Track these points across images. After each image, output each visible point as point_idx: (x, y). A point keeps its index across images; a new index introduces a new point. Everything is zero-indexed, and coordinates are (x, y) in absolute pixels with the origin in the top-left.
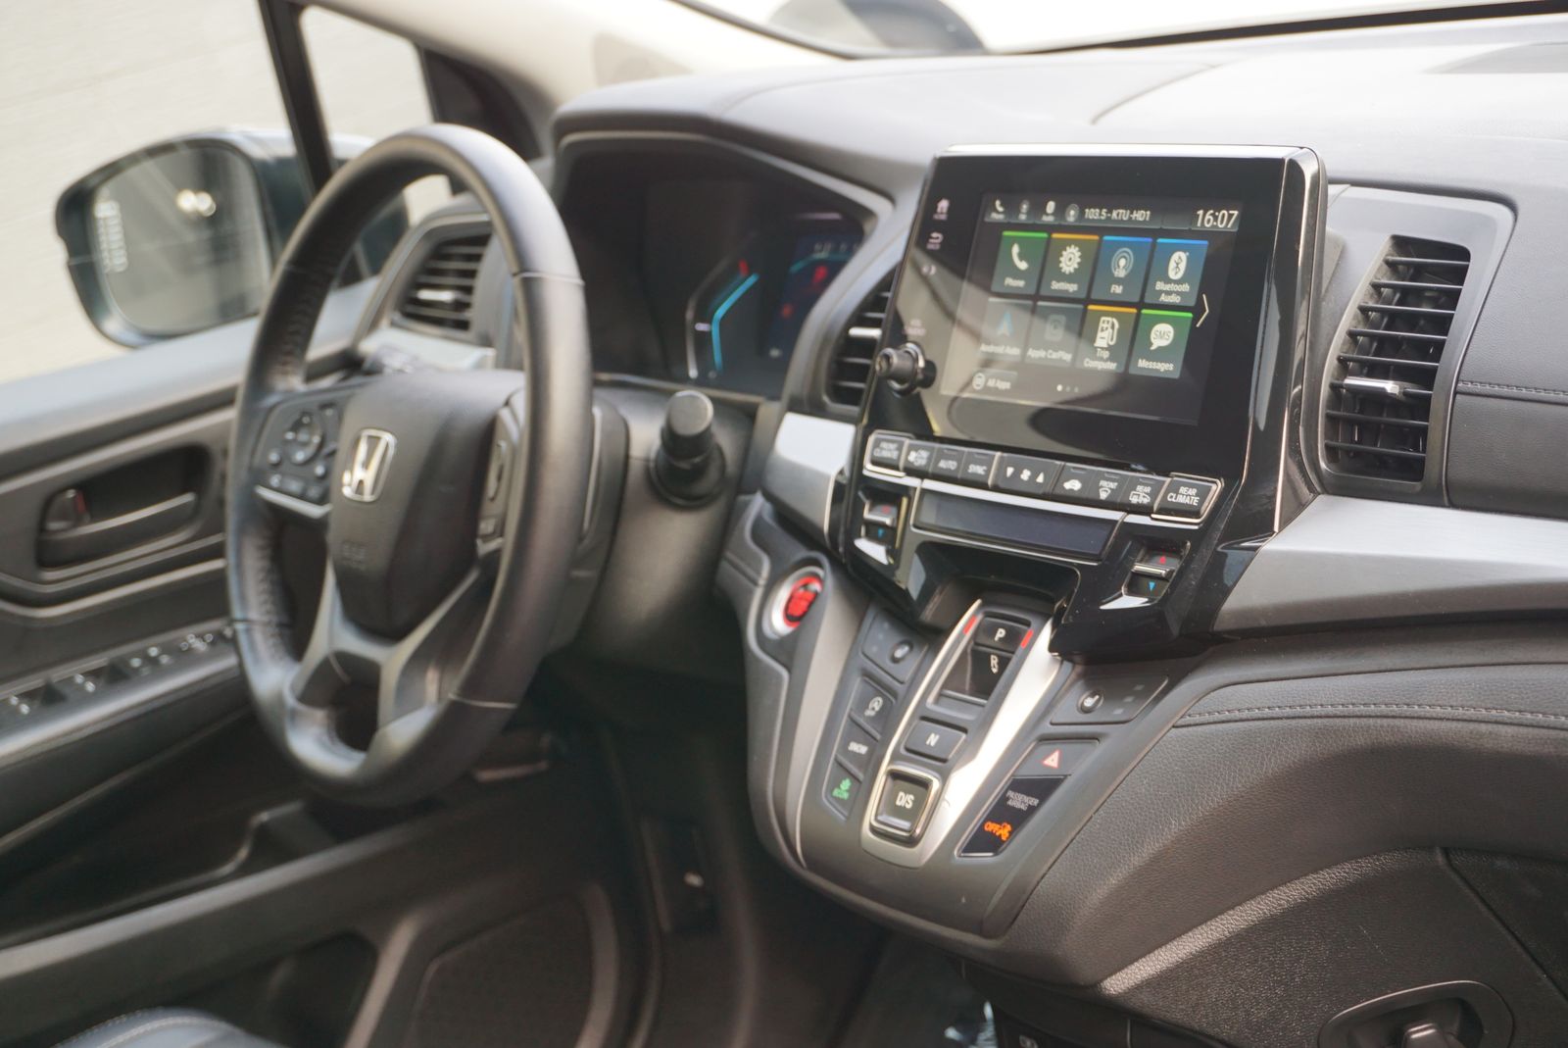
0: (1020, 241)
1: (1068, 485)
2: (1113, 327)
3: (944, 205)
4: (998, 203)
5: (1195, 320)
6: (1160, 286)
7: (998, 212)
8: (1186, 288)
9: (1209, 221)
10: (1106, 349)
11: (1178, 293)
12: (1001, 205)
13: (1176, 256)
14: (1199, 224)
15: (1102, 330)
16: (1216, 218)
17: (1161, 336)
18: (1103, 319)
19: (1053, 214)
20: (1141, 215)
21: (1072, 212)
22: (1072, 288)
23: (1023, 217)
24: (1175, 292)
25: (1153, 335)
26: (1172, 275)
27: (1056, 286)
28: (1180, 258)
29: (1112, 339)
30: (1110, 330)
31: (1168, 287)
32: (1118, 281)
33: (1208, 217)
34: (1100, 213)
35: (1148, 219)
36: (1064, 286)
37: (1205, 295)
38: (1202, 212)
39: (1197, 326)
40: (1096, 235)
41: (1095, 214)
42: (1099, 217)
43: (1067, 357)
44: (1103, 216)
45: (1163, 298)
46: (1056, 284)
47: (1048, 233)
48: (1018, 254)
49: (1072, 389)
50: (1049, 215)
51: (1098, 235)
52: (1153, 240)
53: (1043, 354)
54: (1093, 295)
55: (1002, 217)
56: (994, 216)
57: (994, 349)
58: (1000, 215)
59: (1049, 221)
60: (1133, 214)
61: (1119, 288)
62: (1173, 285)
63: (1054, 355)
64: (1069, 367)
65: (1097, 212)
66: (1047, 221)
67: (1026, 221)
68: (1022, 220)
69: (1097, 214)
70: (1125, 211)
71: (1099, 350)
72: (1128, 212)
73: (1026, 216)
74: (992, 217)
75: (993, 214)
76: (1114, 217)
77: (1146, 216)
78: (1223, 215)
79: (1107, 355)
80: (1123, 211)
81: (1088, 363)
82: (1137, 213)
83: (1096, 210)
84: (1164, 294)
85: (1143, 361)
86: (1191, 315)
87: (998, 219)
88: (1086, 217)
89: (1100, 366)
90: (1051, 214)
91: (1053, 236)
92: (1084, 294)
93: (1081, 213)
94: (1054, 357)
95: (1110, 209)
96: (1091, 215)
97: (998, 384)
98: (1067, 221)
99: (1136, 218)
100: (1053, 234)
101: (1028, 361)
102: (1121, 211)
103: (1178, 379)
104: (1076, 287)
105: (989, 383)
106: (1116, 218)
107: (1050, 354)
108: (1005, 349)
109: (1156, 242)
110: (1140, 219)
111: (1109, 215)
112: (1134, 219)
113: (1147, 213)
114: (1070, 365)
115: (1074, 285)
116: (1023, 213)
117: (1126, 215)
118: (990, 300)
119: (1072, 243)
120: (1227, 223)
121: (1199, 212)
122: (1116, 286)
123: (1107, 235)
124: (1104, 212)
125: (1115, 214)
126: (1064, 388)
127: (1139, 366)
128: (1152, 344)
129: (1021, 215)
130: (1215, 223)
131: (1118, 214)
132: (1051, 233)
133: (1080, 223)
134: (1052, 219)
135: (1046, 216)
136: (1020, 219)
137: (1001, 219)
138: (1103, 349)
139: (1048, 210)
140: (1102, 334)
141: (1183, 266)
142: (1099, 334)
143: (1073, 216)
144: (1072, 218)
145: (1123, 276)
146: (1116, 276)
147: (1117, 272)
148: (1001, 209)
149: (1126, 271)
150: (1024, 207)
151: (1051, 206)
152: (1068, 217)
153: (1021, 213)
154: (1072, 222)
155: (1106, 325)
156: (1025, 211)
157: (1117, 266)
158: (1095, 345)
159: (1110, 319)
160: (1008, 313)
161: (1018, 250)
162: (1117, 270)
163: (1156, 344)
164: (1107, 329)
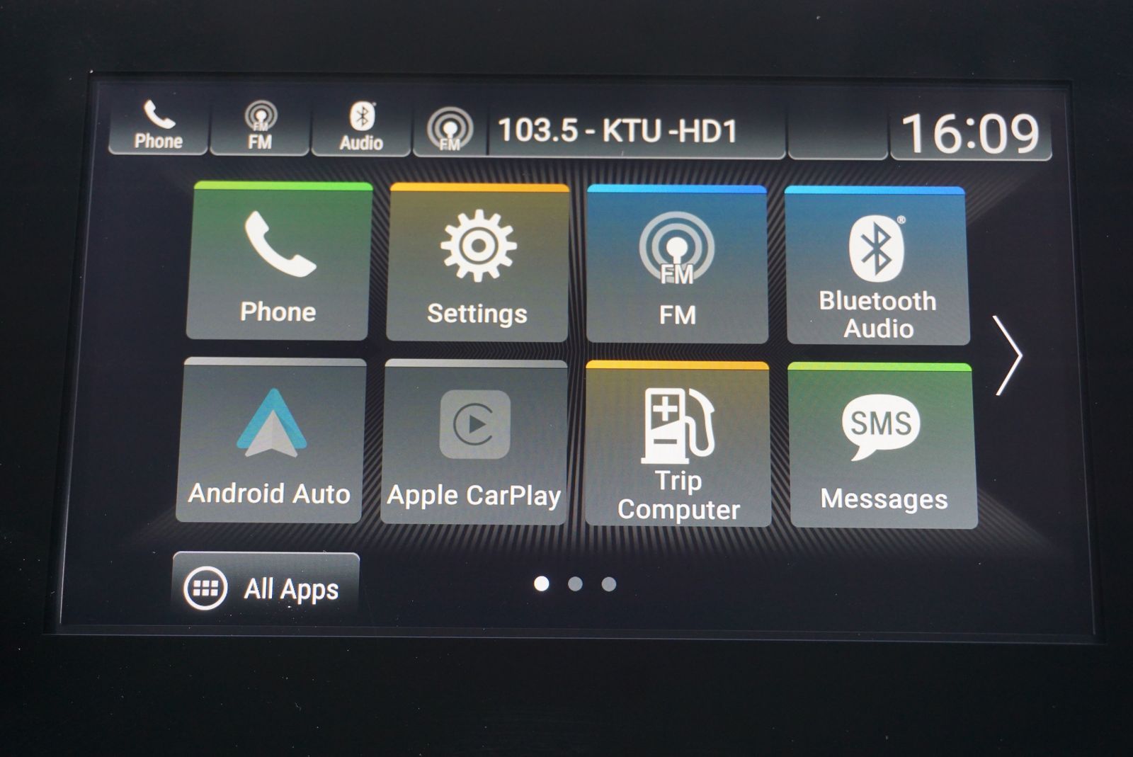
0: (268, 206)
2: (694, 409)
4: (150, 107)
5: (984, 382)
6: (828, 300)
7: (157, 131)
8: (925, 301)
9: (948, 140)
10: (690, 470)
11: (899, 316)
12: (160, 113)
13: (863, 227)
14: (918, 148)
15: (657, 421)
16: (971, 133)
17: (881, 424)
18: (650, 392)
19: (374, 132)
20: (703, 133)
21: (450, 128)
22: (510, 320)
23: (262, 146)
24: (892, 315)
25: (848, 425)
26: (864, 270)
27: (444, 317)
28: (877, 229)
29: (702, 444)
30: (685, 419)
31: (862, 302)
32: (679, 294)
33: (939, 131)
34: (556, 129)
35: (732, 139)
36: (467, 314)
37: (995, 318)
38: (915, 119)
39: (999, 393)
40: (557, 182)
41: (536, 129)
42: (556, 139)
43: (545, 497)
44: (569, 134)
45: (853, 331)
46: (442, 312)
47: (374, 183)
48: (270, 238)
49: (592, 584)
50: (361, 135)
51: (565, 182)
52: (768, 190)
53: (451, 497)
54: (595, 334)
55: (177, 142)
56: (145, 142)
57: (245, 494)
58: (171, 139)
59: (368, 151)
60: (678, 128)
61: (685, 313)
62: (876, 297)
63: (494, 498)
64: (562, 526)
65: (542, 124)
66: (360, 151)
67: (267, 150)
68: (262, 150)
69: (545, 129)
70: (645, 122)
71: (663, 473)
72: (658, 122)
73: (269, 137)
74: (137, 142)
75: (138, 135)
76: (611, 135)
77: (726, 130)
78: (993, 126)
79: (693, 483)
80: (638, 121)
81: (627, 509)
82: (690, 124)
83: (537, 122)
84: (852, 322)
85: (839, 492)
86: (965, 367)
87: (163, 149)
88: (507, 138)
89: (680, 515)
90: (369, 132)
91: (397, 187)
92: (558, 333)
93: (487, 129)
94: (495, 502)
95: (591, 118)
96: (524, 133)
97: (288, 589)
98: (437, 149)
99: (690, 136)
100: (392, 183)
101: (387, 518)
102: (632, 122)
103: (975, 529)
104: (522, 316)
105: (252, 589)
106: (619, 139)
107: (475, 495)
108: (290, 493)
109: (783, 194)
110: (706, 140)
111: (590, 132)
112: (682, 139)
113: (726, 124)
114: (562, 519)
115: (510, 311)
116: (258, 132)
117: (652, 132)
118: (191, 361)
119: (469, 205)
120: (1013, 143)
121: (906, 121)
122: (671, 307)
123: (598, 182)
124: (570, 124)
125: (610, 129)
126: (558, 584)
127: (824, 505)
128: (855, 448)
129: (252, 136)
130: (971, 145)
131: (623, 129)
132: (387, 182)
133: (488, 153)
134: (372, 145)
135: (346, 138)
136: (251, 147)
137: (174, 149)
138: (675, 469)
139: (356, 123)
140: (662, 432)
141: (896, 249)
142: (651, 434)
143: (455, 135)
144: (451, 141)
145: (691, 282)
146: (663, 282)
147: (664, 273)
148: (168, 124)
149: (696, 267)
150: (261, 115)
151: (363, 114)
152: (438, 140)
153: (252, 132)
154: (456, 152)
155: (665, 409)
156: (265, 127)
157: (659, 258)
158: (644, 461)
159: (680, 392)
160: (275, 396)
161: (266, 228)
162: (664, 267)
163: (867, 445)
164: (674, 417)
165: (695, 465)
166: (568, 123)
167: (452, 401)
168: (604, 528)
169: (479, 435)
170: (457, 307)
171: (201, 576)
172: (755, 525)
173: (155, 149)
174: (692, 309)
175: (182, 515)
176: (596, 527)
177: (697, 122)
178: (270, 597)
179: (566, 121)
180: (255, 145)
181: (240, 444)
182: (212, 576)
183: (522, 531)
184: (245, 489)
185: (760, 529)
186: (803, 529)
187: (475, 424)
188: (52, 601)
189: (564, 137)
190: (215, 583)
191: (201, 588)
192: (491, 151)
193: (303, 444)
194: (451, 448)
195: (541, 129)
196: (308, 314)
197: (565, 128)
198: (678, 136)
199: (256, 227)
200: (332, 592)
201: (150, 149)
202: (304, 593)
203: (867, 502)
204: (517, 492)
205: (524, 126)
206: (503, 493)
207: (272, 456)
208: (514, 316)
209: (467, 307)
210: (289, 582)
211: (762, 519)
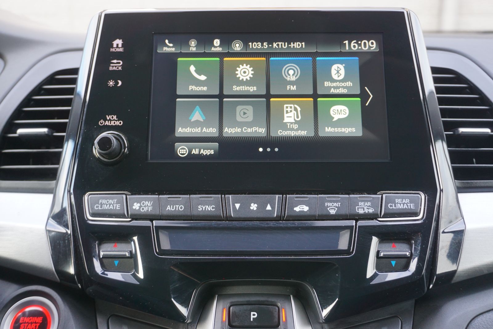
0: (195, 63)
1: (297, 209)
2: (296, 109)
3: (118, 42)
4: (167, 41)
5: (363, 103)
6: (327, 84)
7: (169, 47)
8: (349, 84)
9: (354, 46)
10: (295, 123)
11: (344, 87)
12: (169, 42)
13: (335, 67)
14: (347, 48)
15: (287, 112)
16: (360, 45)
17: (339, 112)
18: (285, 106)
19: (220, 46)
20: (297, 46)
21: (237, 45)
22: (252, 89)
23: (193, 49)
24: (342, 87)
25: (332, 113)
26: (335, 77)
27: (237, 89)
28: (338, 67)
29: (298, 117)
30: (293, 112)
31: (334, 84)
32: (292, 83)
33: (352, 44)
34: (262, 45)
35: (304, 47)
36: (242, 88)
37: (366, 88)
38: (347, 42)
39: (367, 105)
40: (263, 57)
41: (257, 45)
42: (262, 47)
43: (261, 130)
44: (265, 46)
45: (333, 91)
46: (236, 88)
47: (220, 58)
48: (196, 71)
49: (273, 150)
50: (216, 47)
51: (265, 57)
52: (313, 58)
53: (239, 130)
54: (272, 92)
55: (173, 49)
56: (166, 49)
57: (191, 130)
58: (172, 48)
59: (218, 51)
60: (291, 44)
61: (293, 87)
62: (338, 83)
63: (249, 130)
64: (265, 137)
65: (259, 44)
66: (216, 51)
67: (194, 51)
68: (193, 51)
69: (260, 45)
70: (283, 43)
71: (289, 124)
72: (286, 43)
73: (195, 48)
74: (164, 50)
75: (164, 48)
76: (275, 47)
77: (302, 45)
78: (365, 43)
79: (296, 126)
80: (282, 43)
81: (280, 132)
82: (294, 44)
83: (258, 43)
84: (332, 89)
85: (330, 128)
86: (359, 99)
87: (170, 51)
88: (251, 47)
89: (293, 134)
90: (218, 46)
91: (225, 59)
92: (264, 92)
93: (246, 45)
94: (250, 131)
95: (270, 42)
96: (255, 46)
97: (202, 151)
98: (234, 50)
99: (294, 46)
100: (224, 58)
101: (224, 135)
102: (280, 43)
103: (361, 136)
104: (255, 88)
105: (194, 152)
106: (277, 47)
107: (245, 129)
108: (202, 130)
109: (316, 60)
110: (298, 47)
111: (270, 46)
112: (292, 47)
113: (302, 43)
114: (265, 135)
115: (252, 87)
116: (192, 47)
117: (285, 46)
118: (178, 100)
119: (242, 63)
120: (370, 47)
121: (344, 42)
122: (290, 86)
123: (272, 57)
124: (266, 44)
125: (275, 45)
126: (265, 149)
127: (326, 131)
128: (333, 118)
129: (191, 48)
130: (360, 48)
131: (278, 45)
132: (223, 58)
133: (246, 51)
134: (219, 49)
135: (213, 48)
136: (191, 50)
137: (173, 51)
138: (292, 123)
139: (215, 44)
140: (289, 115)
141: (342, 72)
142: (286, 115)
143: (239, 47)
144: (238, 48)
145: (295, 80)
146: (288, 80)
147: (288, 78)
148: (171, 45)
149: (296, 77)
150: (193, 43)
151: (217, 42)
152: (235, 48)
153: (191, 46)
154: (239, 51)
155: (289, 109)
156: (194, 45)
157: (287, 75)
158: (284, 121)
159: (292, 105)
160: (198, 107)
161: (194, 69)
162: (288, 77)
163: (336, 117)
164: (291, 111)
165: (296, 122)
166: (265, 44)
167: (239, 108)
168: (275, 137)
169: (245, 116)
170: (240, 87)
171: (182, 149)
172: (310, 136)
173: (168, 51)
174: (295, 86)
175: (177, 135)
176: (273, 137)
177: (295, 43)
178: (198, 153)
179: (265, 43)
180: (192, 50)
181: (190, 118)
182: (184, 149)
183: (256, 137)
184: (191, 129)
185: (311, 137)
186: (322, 137)
187: (245, 113)
188: (147, 155)
189: (264, 47)
190: (185, 150)
191: (182, 151)
192: (247, 50)
193: (204, 118)
194: (239, 119)
195: (259, 45)
196: (205, 88)
197: (264, 45)
198: (291, 46)
199: (192, 69)
200: (212, 152)
201: (167, 51)
202: (206, 152)
203: (336, 130)
204: (254, 129)
205: (255, 44)
206: (251, 129)
207: (197, 121)
208: (253, 89)
209: (242, 86)
210: (202, 150)
211: (312, 134)
